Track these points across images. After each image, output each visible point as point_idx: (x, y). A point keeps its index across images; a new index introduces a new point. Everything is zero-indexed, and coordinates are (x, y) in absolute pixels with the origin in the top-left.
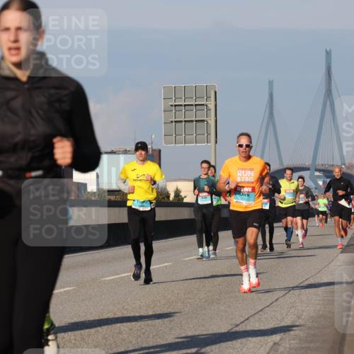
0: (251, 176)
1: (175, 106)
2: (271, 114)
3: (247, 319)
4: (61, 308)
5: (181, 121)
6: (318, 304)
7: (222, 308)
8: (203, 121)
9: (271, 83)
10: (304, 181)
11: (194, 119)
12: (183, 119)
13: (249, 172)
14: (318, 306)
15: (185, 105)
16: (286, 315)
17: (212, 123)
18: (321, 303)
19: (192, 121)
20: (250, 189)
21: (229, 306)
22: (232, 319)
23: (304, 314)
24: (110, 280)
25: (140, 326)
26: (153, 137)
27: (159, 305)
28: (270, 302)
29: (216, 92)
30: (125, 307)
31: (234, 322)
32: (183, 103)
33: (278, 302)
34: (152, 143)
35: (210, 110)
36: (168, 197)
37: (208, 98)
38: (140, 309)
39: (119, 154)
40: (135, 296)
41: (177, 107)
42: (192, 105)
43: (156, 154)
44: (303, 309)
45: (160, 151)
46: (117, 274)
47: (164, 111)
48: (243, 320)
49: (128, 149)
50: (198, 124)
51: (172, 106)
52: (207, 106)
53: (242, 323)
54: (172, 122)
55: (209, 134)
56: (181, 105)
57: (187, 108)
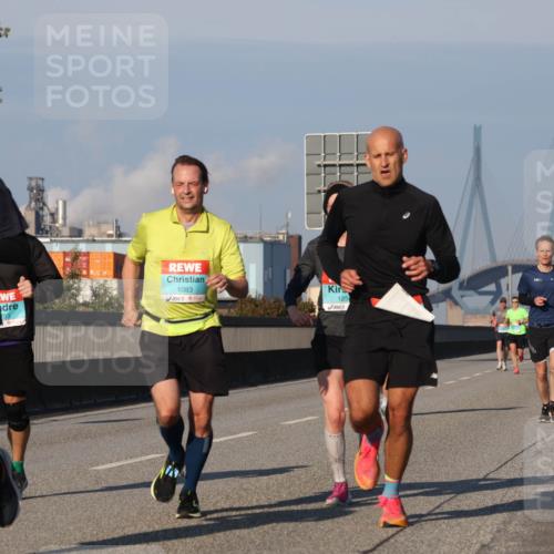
1: (325, 166)
2: (478, 179)
9: (477, 131)
15: (340, 166)
22: (414, 506)
24: (221, 443)
26: (290, 215)
27: (298, 482)
30: (245, 486)
32: (337, 162)
34: (287, 225)
36: (313, 311)
38: (268, 489)
41: (328, 169)
42: (352, 165)
43: (294, 243)
45: (300, 238)
46: (235, 433)
47: (308, 175)
49: (249, 235)
51: (319, 166)
54: (319, 191)
56: (334, 165)
57: (343, 168)
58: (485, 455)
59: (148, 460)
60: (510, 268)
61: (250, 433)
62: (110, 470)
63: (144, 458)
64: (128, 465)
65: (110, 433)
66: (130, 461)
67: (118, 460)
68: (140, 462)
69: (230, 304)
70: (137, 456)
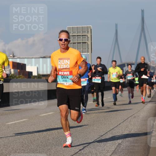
0: (67, 64)
2: (117, 39)
3: (106, 133)
4: (21, 129)
5: (75, 43)
6: (138, 126)
7: (95, 128)
8: (85, 43)
9: (116, 25)
10: (131, 67)
11: (81, 42)
12: (76, 42)
13: (66, 61)
14: (139, 127)
15: (77, 36)
16: (124, 131)
17: (90, 43)
18: (140, 125)
19: (80, 43)
20: (68, 73)
21: (98, 127)
22: (99, 133)
23: (132, 130)
24: (44, 116)
25: (58, 137)
28: (117, 125)
29: (91, 30)
31: (100, 134)
33: (120, 125)
35: (89, 37)
37: (88, 32)
39: (47, 58)
40: (55, 123)
41: (74, 36)
42: (80, 35)
44: (132, 128)
46: (48, 113)
48: (104, 133)
50: (83, 44)
52: (87, 36)
53: (104, 135)
54: (71, 43)
55: (88, 49)
57: (78, 36)
58: (119, 118)
59: (23, 121)
60: (126, 65)
61: (52, 113)
62: (12, 124)
63: (22, 120)
64: (17, 122)
65: (12, 113)
66: (18, 121)
67: (14, 121)
68: (21, 122)
69: (46, 76)
70: (20, 120)
